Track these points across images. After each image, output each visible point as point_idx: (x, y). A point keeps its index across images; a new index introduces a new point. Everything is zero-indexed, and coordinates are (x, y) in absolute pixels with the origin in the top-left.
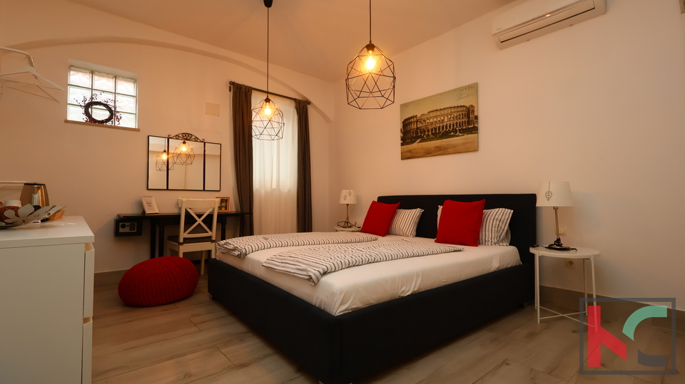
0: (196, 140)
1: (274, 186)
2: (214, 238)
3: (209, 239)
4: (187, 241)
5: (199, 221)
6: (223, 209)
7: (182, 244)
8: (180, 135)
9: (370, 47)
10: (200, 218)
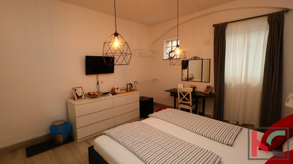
0: (199, 59)
1: (243, 81)
2: (191, 105)
3: (189, 105)
4: (181, 103)
5: (184, 96)
6: (207, 92)
7: (179, 104)
8: (193, 58)
9: (116, 34)
10: (184, 95)
